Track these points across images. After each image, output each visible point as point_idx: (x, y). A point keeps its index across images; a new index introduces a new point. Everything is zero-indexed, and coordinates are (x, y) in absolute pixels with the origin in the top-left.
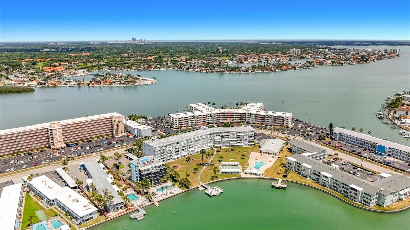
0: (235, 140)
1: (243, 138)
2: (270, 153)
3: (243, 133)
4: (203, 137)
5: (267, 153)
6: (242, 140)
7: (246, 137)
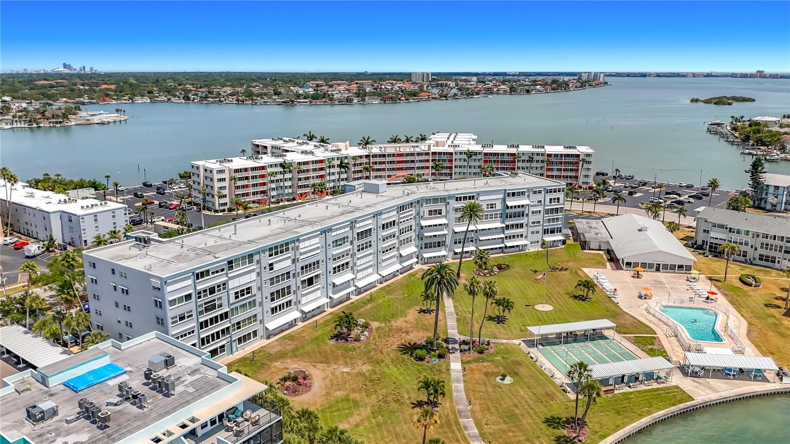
0: (499, 225)
1: (526, 218)
2: (665, 267)
3: (528, 196)
4: (384, 216)
5: (651, 266)
6: (522, 225)
7: (536, 212)
